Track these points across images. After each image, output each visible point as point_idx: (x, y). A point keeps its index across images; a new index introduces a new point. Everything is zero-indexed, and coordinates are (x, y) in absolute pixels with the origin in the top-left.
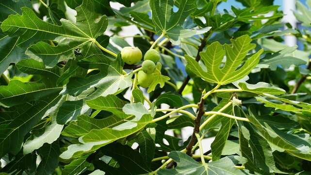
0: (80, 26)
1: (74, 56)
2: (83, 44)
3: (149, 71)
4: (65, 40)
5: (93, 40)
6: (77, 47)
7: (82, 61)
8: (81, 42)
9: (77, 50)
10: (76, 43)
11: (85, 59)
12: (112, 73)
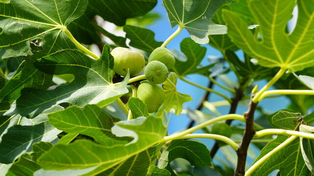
0: (40, 5)
1: (30, 51)
2: (46, 32)
3: (158, 78)
4: (15, 25)
5: (63, 28)
6: (36, 37)
7: (43, 59)
8: (42, 30)
9: (34, 41)
10: (34, 31)
11: (48, 57)
12: (94, 80)
